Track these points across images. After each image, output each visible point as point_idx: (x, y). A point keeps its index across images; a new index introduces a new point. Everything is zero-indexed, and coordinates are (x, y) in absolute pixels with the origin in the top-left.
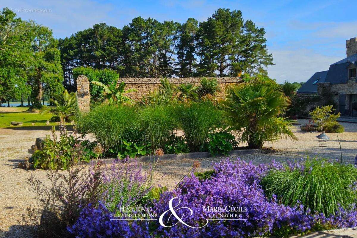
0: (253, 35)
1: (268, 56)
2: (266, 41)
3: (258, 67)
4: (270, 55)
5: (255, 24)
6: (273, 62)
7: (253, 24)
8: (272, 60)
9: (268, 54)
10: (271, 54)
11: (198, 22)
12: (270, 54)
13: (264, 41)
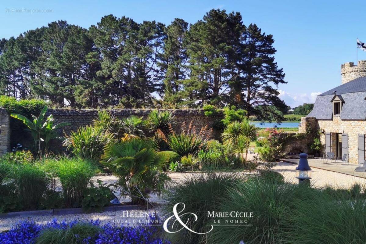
0: (258, 44)
1: (277, 72)
2: (276, 51)
3: (264, 85)
4: (281, 71)
5: (260, 30)
6: (285, 79)
7: (259, 29)
8: (283, 76)
9: (278, 69)
10: (282, 69)
11: (188, 24)
12: (280, 69)
13: (273, 51)
